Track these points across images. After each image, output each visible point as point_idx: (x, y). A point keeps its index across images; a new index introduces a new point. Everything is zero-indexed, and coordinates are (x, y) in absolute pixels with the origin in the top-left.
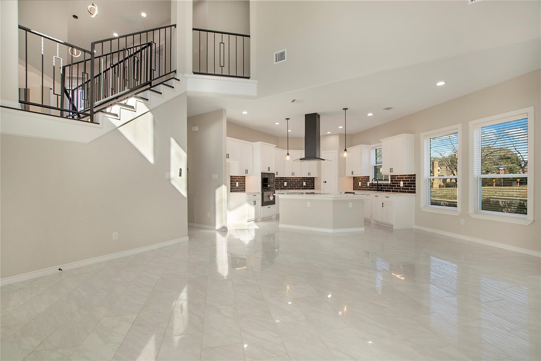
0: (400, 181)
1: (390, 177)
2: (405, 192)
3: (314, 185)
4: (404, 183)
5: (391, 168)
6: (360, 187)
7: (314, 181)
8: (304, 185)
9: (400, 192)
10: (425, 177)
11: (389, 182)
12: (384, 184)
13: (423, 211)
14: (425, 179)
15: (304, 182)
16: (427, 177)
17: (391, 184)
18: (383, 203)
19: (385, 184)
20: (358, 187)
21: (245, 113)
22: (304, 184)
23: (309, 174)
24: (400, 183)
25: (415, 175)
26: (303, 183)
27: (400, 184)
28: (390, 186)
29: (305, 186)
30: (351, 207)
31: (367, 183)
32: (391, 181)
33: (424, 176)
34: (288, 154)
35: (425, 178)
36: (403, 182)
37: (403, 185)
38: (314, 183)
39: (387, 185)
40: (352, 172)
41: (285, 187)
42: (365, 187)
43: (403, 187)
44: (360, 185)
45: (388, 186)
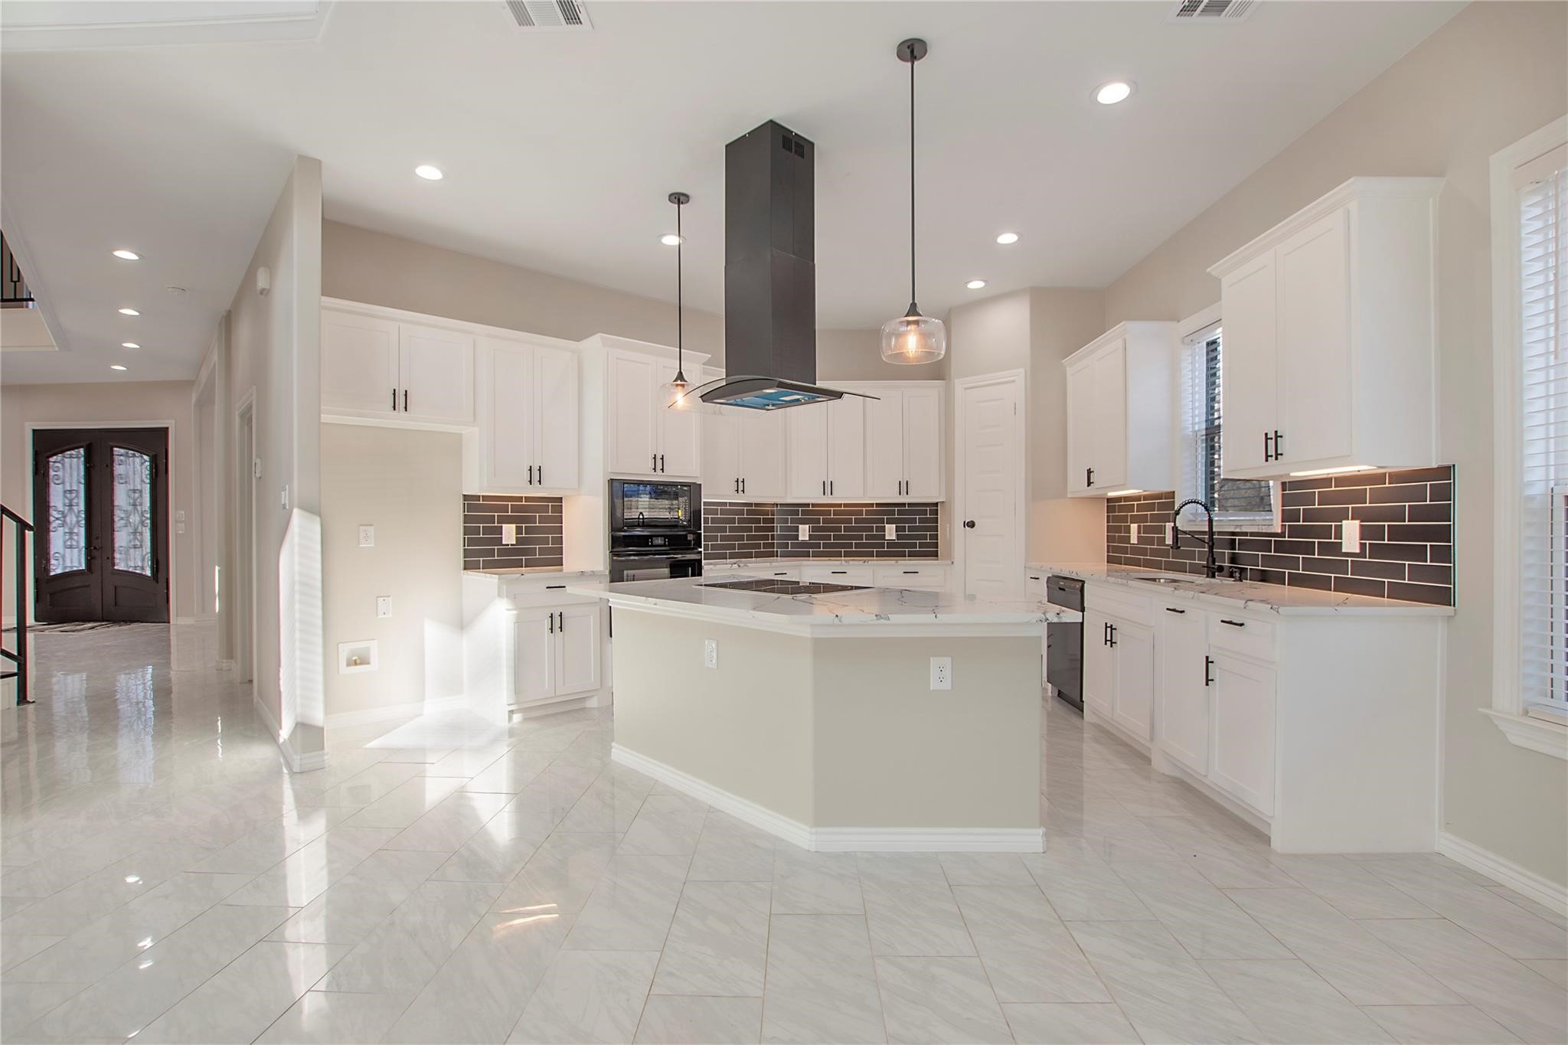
0: (1343, 515)
1: (1280, 492)
2: (1376, 590)
3: (936, 537)
4: (1365, 533)
5: (1272, 435)
6: (1135, 550)
7: (936, 520)
8: (887, 538)
9: (1343, 586)
10: (1531, 484)
11: (1274, 522)
12: (1246, 534)
13: (1514, 739)
14: (1532, 498)
15: (887, 526)
16: (1547, 480)
17: (1282, 535)
18: (1208, 662)
19: (1252, 534)
20: (1124, 550)
21: (429, 172)
22: (891, 532)
23: (904, 487)
24: (1339, 529)
25: (1446, 472)
26: (883, 529)
27: (1339, 535)
28: (1281, 546)
29: (891, 544)
30: (947, 685)
31: (1162, 530)
32: (1287, 516)
33: (1528, 478)
34: (680, 376)
35: (1538, 489)
36: (1357, 523)
37: (1363, 546)
38: (936, 529)
39: (1261, 541)
40: (1089, 472)
41: (804, 544)
42: (1154, 553)
43: (1362, 554)
44: (1134, 540)
45: (1266, 545)
